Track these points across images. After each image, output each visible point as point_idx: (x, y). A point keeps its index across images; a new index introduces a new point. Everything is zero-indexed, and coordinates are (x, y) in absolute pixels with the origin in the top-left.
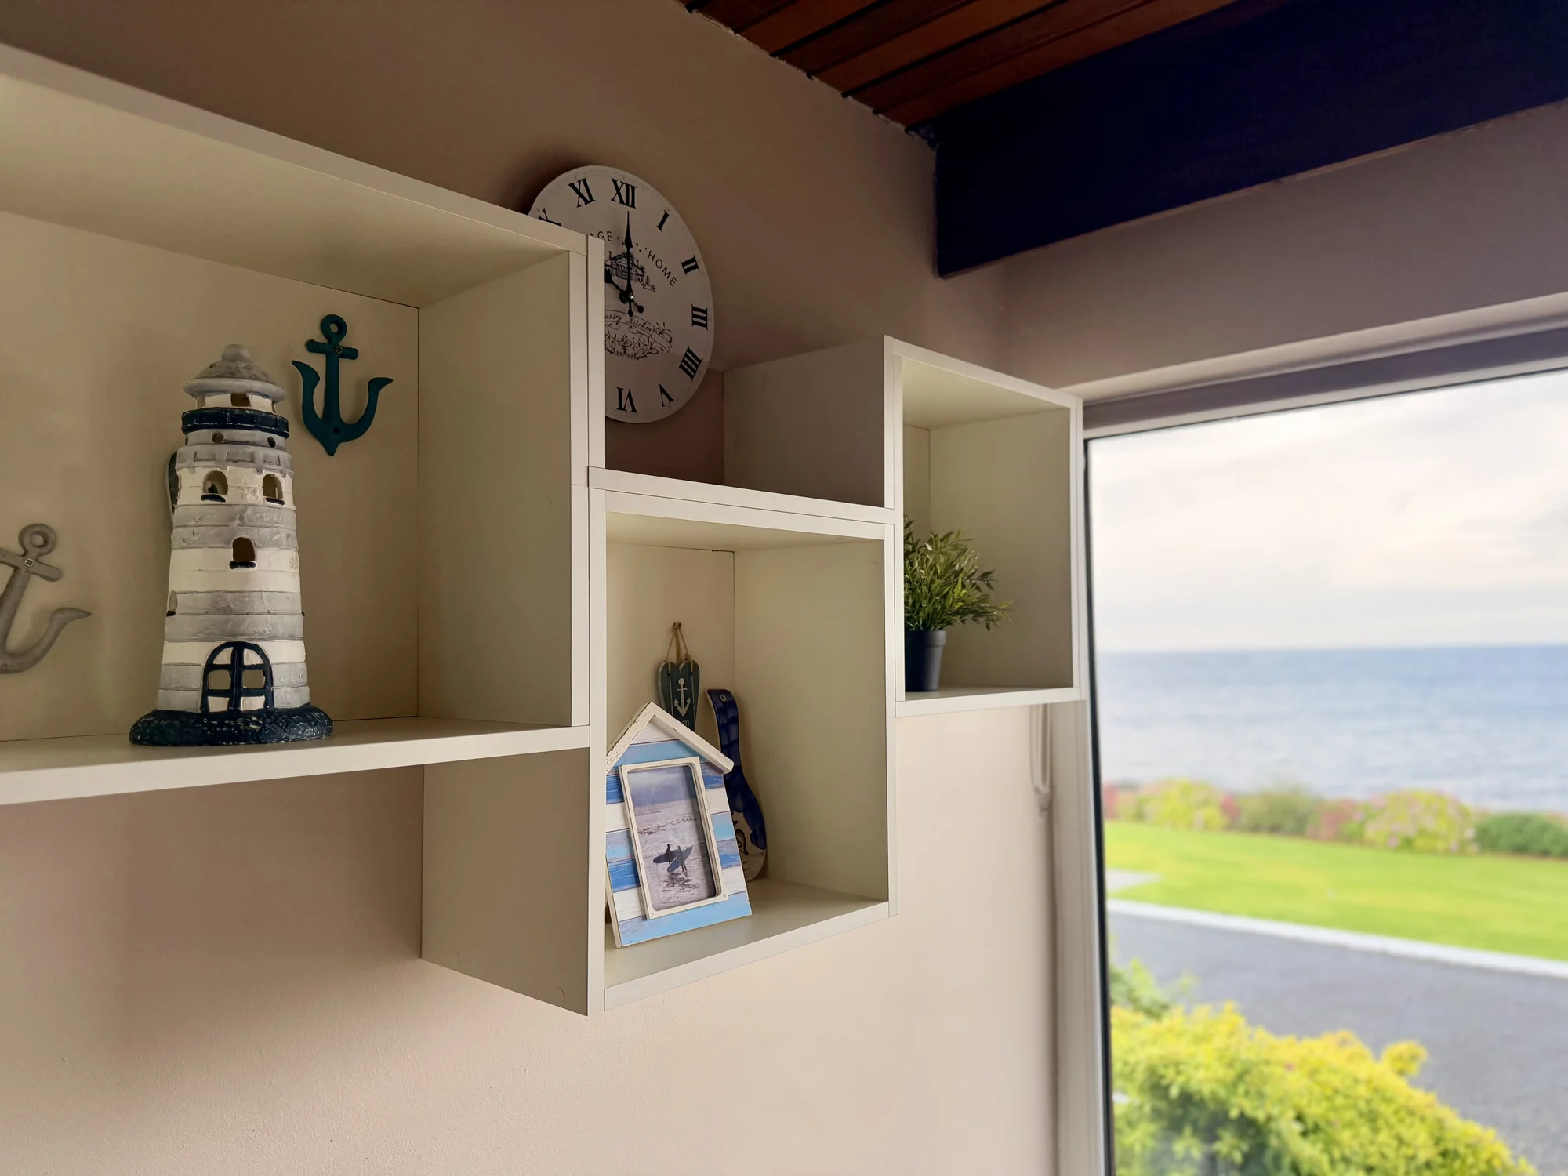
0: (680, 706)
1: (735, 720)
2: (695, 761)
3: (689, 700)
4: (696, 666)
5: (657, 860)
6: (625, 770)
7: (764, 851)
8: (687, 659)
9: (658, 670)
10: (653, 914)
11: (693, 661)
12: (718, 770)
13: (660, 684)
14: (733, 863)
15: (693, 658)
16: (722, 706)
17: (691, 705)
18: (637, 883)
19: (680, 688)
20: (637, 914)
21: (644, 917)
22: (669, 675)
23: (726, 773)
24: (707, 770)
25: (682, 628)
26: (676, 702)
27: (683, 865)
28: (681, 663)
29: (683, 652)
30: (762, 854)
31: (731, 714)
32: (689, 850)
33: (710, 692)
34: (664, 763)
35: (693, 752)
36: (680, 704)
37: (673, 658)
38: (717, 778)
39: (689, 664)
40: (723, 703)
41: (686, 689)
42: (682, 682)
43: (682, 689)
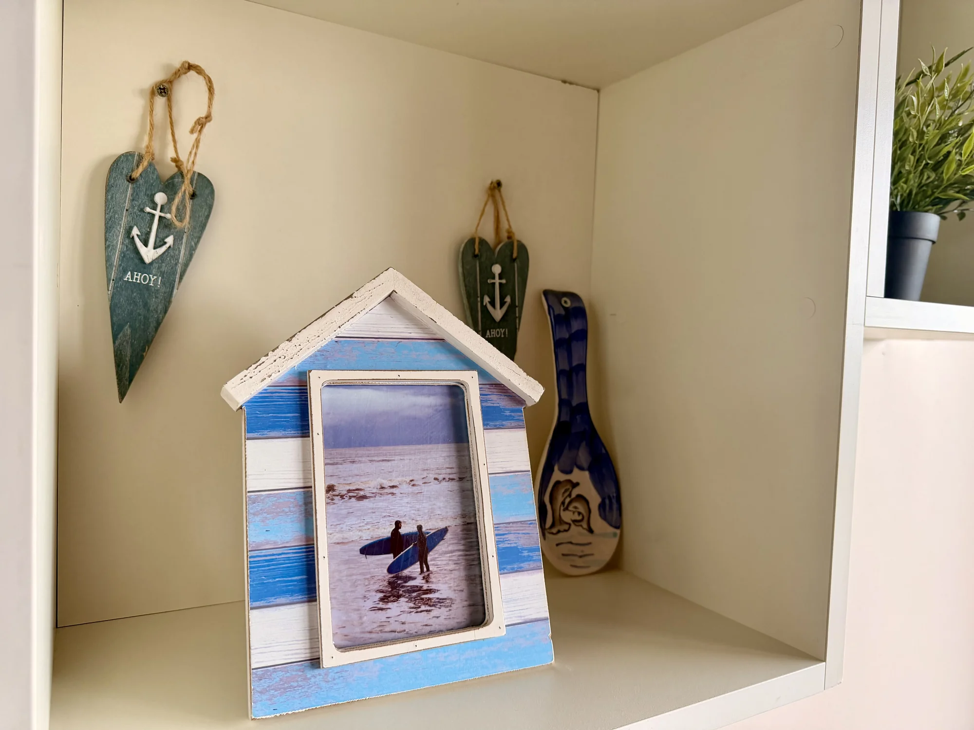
0: (494, 306)
1: (582, 335)
2: (471, 381)
3: (508, 299)
4: (523, 248)
5: (369, 550)
6: (317, 380)
7: (618, 531)
8: (509, 238)
9: (460, 248)
10: (331, 657)
11: (519, 242)
12: (516, 399)
13: (460, 270)
14: (525, 565)
15: (518, 236)
16: (563, 312)
17: (512, 306)
18: (310, 592)
19: (494, 278)
20: (298, 651)
21: (315, 662)
22: (475, 256)
23: (529, 404)
24: (494, 397)
25: (503, 189)
26: (487, 299)
27: (423, 561)
28: (498, 244)
29: (504, 225)
30: (615, 535)
31: (576, 325)
32: (441, 534)
33: (547, 293)
34: (405, 375)
35: (468, 363)
36: (493, 303)
37: (488, 233)
38: (512, 411)
39: (512, 244)
40: (565, 309)
41: (504, 281)
42: (497, 269)
43: (497, 281)
